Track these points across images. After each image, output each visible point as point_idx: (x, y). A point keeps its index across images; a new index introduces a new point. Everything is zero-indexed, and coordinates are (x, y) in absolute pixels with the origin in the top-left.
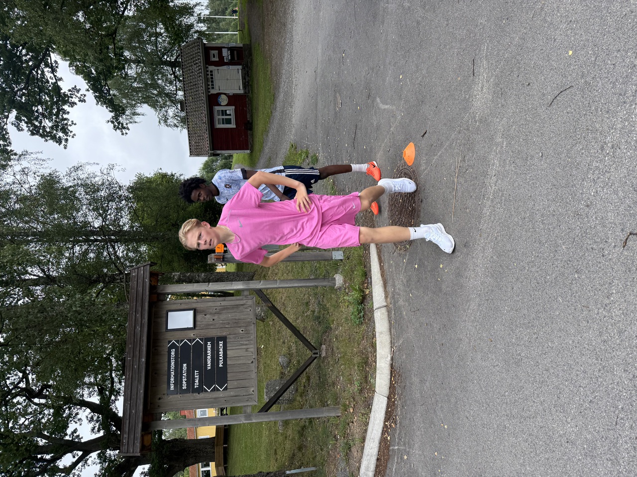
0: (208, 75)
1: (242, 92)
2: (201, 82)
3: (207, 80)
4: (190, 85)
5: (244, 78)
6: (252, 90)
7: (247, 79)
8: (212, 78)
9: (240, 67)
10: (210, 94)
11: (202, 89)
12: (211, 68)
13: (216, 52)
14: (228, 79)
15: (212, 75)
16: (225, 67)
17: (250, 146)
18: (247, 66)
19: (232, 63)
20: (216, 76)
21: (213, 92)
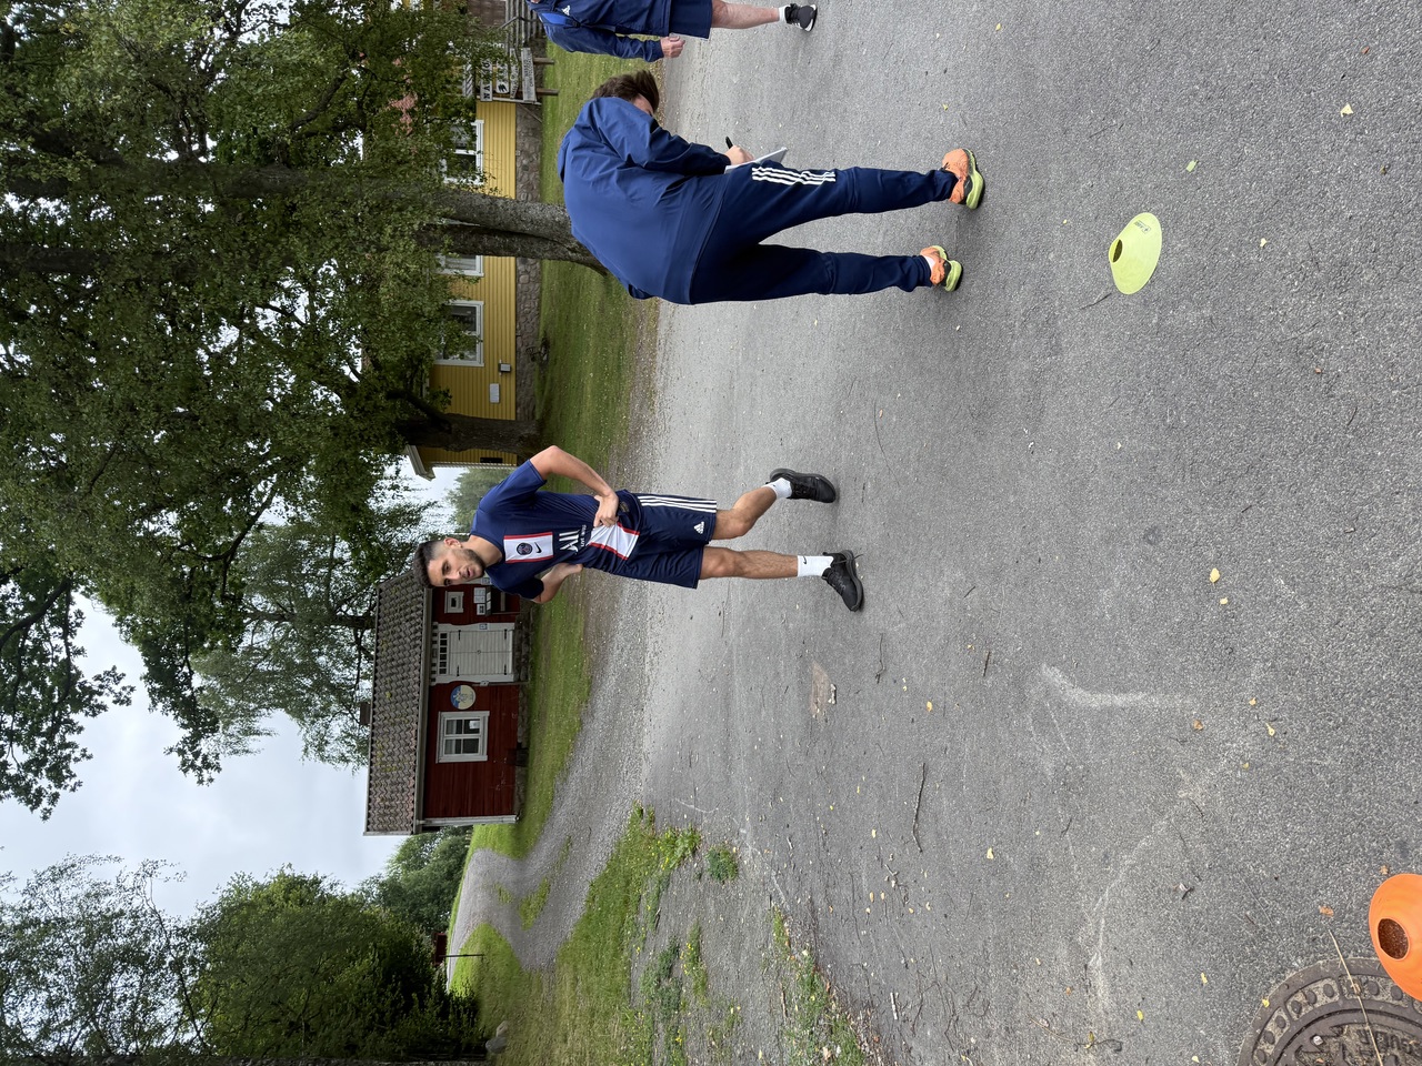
0: (435, 642)
1: (510, 678)
2: (416, 660)
3: (431, 654)
4: (389, 665)
5: (517, 649)
6: (534, 674)
7: (525, 649)
8: (444, 650)
9: (511, 626)
10: (434, 684)
11: (416, 675)
12: (443, 628)
13: (459, 596)
14: (479, 652)
15: (444, 643)
16: (476, 627)
17: (517, 804)
18: (527, 623)
19: (494, 616)
20: (454, 645)
21: (442, 679)
